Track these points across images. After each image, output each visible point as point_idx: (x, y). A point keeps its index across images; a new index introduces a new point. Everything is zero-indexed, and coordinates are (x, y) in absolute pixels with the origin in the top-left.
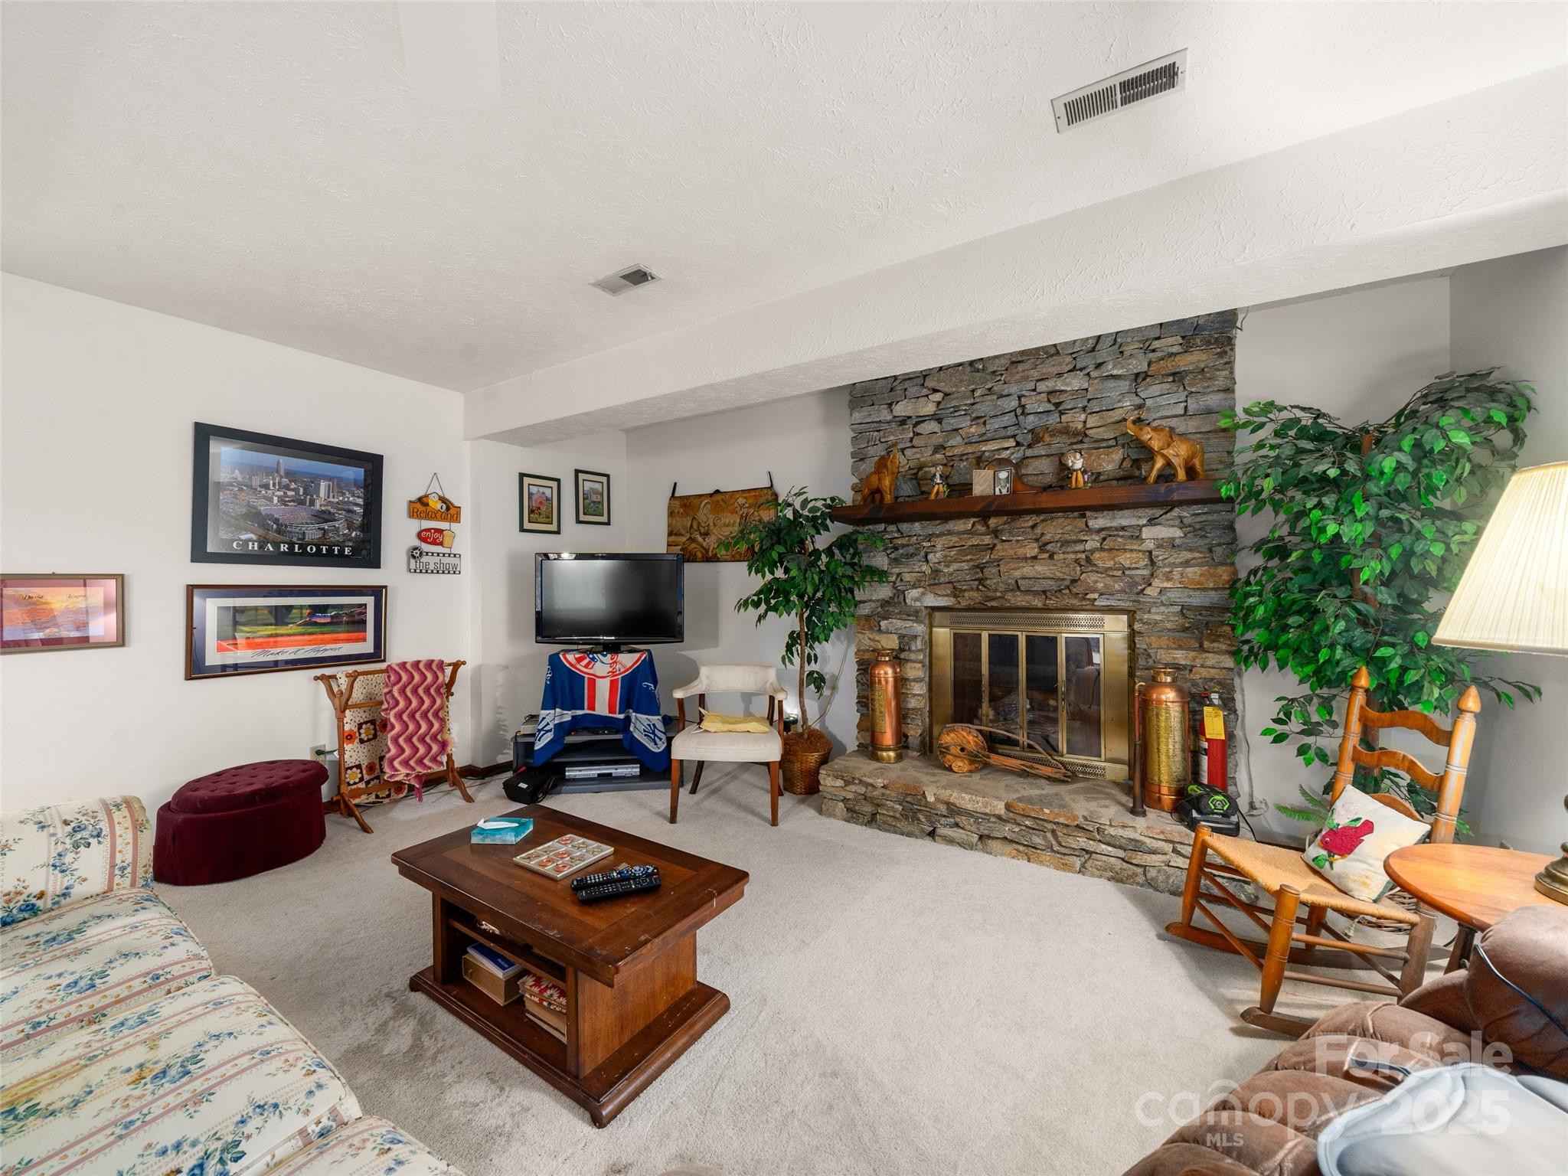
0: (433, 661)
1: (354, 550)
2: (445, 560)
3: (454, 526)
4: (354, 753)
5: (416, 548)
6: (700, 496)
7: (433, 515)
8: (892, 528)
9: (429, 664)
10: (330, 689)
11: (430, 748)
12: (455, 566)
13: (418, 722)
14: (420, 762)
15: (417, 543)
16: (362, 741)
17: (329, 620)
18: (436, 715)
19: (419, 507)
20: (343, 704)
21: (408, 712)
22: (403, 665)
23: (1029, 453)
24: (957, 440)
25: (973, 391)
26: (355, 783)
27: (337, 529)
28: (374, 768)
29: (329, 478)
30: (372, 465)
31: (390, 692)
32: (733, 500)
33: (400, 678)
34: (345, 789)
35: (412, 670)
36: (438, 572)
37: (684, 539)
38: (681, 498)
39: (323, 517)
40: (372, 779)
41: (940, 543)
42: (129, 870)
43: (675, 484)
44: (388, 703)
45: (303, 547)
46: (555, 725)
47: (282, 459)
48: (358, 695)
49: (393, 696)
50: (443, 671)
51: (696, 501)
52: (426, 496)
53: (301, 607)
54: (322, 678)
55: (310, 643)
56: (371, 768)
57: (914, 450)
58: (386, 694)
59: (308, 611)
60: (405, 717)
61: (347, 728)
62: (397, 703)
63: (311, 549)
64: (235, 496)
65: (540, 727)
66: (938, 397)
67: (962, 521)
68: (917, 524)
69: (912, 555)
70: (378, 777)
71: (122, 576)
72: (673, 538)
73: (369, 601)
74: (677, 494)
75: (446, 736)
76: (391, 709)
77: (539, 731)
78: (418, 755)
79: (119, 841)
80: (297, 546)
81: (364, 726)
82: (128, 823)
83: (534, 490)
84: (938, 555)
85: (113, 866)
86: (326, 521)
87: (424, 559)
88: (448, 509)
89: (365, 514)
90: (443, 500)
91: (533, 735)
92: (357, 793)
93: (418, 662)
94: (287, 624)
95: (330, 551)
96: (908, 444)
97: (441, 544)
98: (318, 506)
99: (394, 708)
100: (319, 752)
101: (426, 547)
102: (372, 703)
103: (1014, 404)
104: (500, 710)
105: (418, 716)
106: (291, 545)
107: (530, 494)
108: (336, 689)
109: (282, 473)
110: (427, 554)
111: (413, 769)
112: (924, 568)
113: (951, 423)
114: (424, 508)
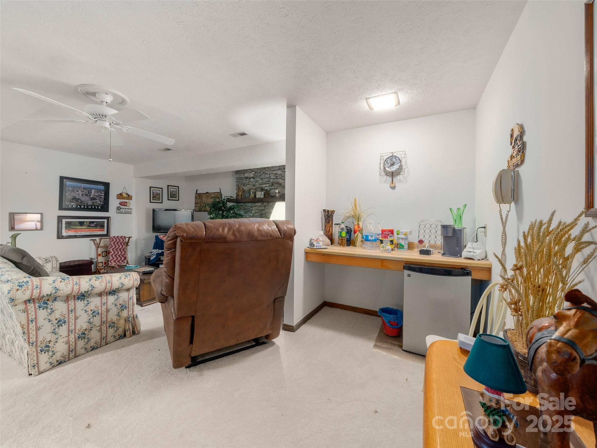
0: (122, 236)
1: (101, 207)
2: (127, 210)
3: (130, 201)
4: (101, 259)
5: (119, 207)
6: (203, 193)
7: (124, 198)
8: (244, 204)
9: (121, 237)
10: (94, 243)
11: (121, 258)
12: (130, 212)
13: (118, 251)
14: (119, 261)
15: (119, 205)
16: (103, 256)
17: (94, 225)
18: (123, 250)
19: (120, 196)
20: (98, 246)
21: (115, 249)
22: (114, 237)
23: (271, 188)
24: (257, 184)
25: (261, 172)
26: (101, 267)
27: (97, 202)
28: (106, 263)
29: (95, 189)
30: (107, 185)
31: (111, 243)
32: (211, 195)
33: (113, 240)
34: (98, 267)
35: (117, 238)
36: (125, 213)
37: (199, 205)
38: (199, 194)
39: (93, 199)
40: (106, 266)
41: (254, 208)
42: (55, 268)
43: (197, 190)
44: (110, 246)
45: (87, 206)
46: (156, 253)
47: (82, 185)
48: (102, 244)
49: (111, 244)
50: (125, 239)
51: (202, 195)
52: (122, 193)
53: (87, 222)
54: (92, 240)
55: (89, 231)
56: (105, 263)
57: (249, 185)
58: (110, 244)
59: (89, 223)
60: (114, 250)
61: (99, 253)
62: (112, 246)
63: (90, 207)
64: (70, 194)
65: (152, 254)
66: (254, 173)
67: (258, 203)
68: (249, 204)
69: (248, 211)
70: (107, 266)
71: (42, 213)
72: (196, 205)
73: (106, 221)
74: (197, 193)
75: (126, 256)
76: (111, 248)
77: (152, 255)
78: (118, 260)
79: (53, 263)
80: (86, 206)
81: (104, 253)
82: (55, 260)
83: (154, 191)
84: (254, 211)
85: (52, 267)
86: (94, 200)
87: (121, 210)
88: (128, 196)
89: (105, 199)
90: (127, 194)
91: (150, 256)
92: (101, 269)
93: (118, 236)
94: (83, 226)
95: (95, 208)
96: (248, 184)
97: (126, 206)
98: (92, 195)
99: (112, 247)
100: (91, 259)
101: (122, 207)
102: (106, 247)
103: (268, 176)
104: (143, 251)
105: (118, 250)
106: (84, 206)
107: (153, 193)
108: (96, 243)
109: (82, 188)
110: (122, 208)
111: (117, 263)
112: (251, 214)
113: (257, 179)
114: (121, 196)
